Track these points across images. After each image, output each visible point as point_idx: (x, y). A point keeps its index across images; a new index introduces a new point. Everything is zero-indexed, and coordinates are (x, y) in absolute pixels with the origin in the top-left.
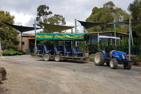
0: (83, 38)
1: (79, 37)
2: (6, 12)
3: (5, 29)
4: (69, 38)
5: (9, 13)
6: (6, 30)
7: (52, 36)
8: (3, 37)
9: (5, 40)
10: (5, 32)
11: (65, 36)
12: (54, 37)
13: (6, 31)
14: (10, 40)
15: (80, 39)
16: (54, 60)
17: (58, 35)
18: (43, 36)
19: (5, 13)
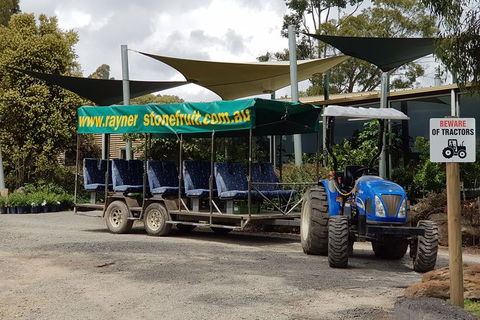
0: (248, 119)
1: (232, 118)
2: (42, 18)
3: (31, 95)
4: (195, 126)
5: (54, 20)
6: (31, 99)
7: (136, 117)
8: (23, 132)
9: (28, 144)
10: (27, 109)
11: (182, 116)
12: (140, 120)
13: (31, 103)
14: (49, 141)
15: (236, 126)
16: (143, 231)
17: (158, 113)
18: (104, 121)
19: (38, 24)
